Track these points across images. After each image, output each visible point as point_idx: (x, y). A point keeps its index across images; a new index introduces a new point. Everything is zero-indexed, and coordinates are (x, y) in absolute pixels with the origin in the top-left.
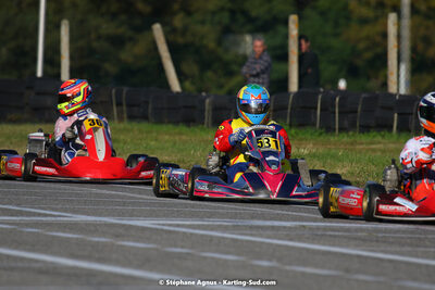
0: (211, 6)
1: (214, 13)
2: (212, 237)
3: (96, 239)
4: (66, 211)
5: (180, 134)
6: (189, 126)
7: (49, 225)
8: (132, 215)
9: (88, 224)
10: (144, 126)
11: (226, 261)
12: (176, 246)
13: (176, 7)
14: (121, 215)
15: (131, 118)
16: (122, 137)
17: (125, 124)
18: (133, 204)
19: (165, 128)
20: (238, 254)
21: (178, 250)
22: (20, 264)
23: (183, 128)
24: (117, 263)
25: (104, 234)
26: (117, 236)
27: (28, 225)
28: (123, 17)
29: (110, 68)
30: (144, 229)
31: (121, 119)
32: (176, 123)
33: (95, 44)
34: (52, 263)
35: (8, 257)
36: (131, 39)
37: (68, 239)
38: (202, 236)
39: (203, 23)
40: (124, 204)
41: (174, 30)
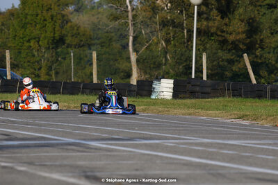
0: (273, 46)
1: (274, 49)
2: (263, 148)
3: (211, 150)
4: (200, 137)
5: (256, 102)
6: (260, 99)
7: (191, 144)
8: (229, 139)
9: (208, 143)
10: (239, 99)
11: (267, 159)
12: (246, 152)
13: (257, 46)
14: (224, 139)
15: (234, 96)
16: (229, 104)
17: (231, 99)
18: (230, 134)
19: (249, 100)
20: (274, 156)
21: (247, 154)
22: (175, 161)
23: (257, 100)
24: (219, 160)
25: (215, 147)
26: (221, 148)
27: (182, 144)
28: (234, 51)
29: (228, 74)
30: (233, 145)
31: (229, 97)
32: (254, 98)
33: (221, 63)
34: (190, 161)
35: (171, 158)
36: (237, 61)
37: (198, 150)
38: (259, 148)
39: (269, 53)
40: (226, 134)
41: (257, 56)
